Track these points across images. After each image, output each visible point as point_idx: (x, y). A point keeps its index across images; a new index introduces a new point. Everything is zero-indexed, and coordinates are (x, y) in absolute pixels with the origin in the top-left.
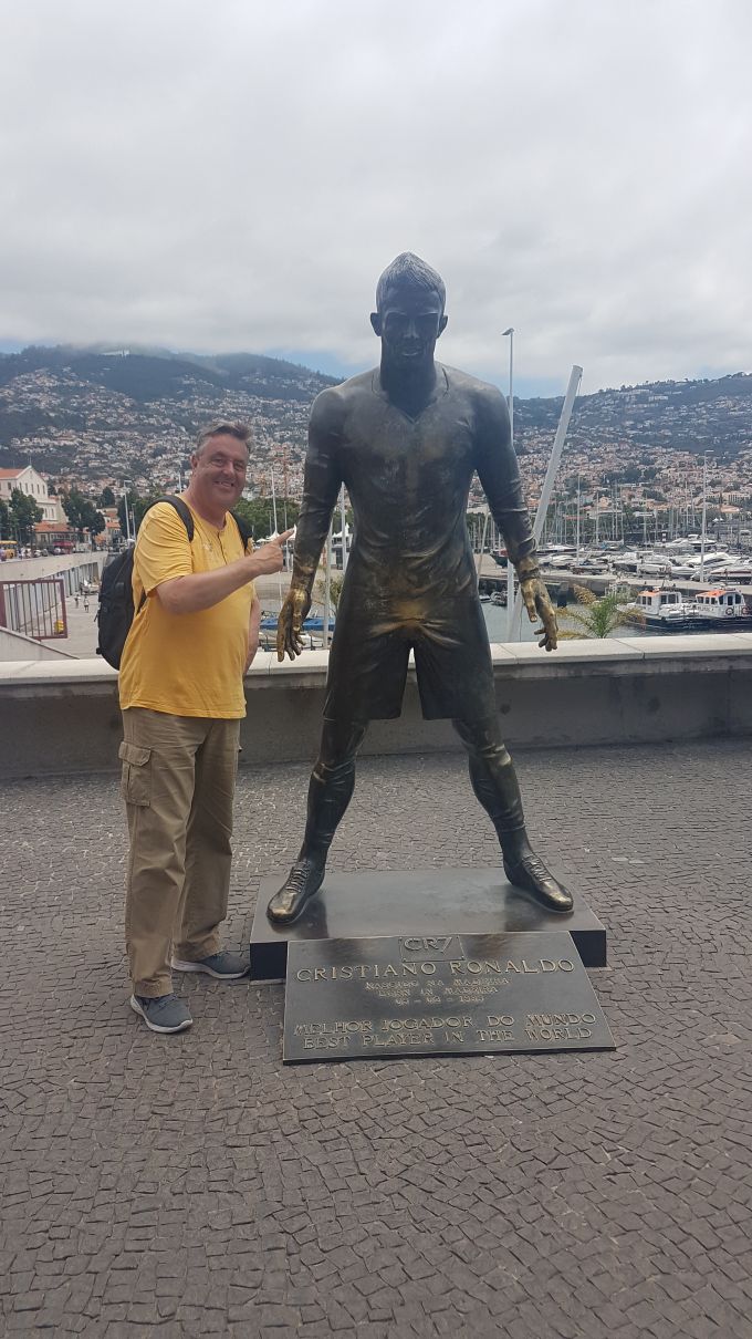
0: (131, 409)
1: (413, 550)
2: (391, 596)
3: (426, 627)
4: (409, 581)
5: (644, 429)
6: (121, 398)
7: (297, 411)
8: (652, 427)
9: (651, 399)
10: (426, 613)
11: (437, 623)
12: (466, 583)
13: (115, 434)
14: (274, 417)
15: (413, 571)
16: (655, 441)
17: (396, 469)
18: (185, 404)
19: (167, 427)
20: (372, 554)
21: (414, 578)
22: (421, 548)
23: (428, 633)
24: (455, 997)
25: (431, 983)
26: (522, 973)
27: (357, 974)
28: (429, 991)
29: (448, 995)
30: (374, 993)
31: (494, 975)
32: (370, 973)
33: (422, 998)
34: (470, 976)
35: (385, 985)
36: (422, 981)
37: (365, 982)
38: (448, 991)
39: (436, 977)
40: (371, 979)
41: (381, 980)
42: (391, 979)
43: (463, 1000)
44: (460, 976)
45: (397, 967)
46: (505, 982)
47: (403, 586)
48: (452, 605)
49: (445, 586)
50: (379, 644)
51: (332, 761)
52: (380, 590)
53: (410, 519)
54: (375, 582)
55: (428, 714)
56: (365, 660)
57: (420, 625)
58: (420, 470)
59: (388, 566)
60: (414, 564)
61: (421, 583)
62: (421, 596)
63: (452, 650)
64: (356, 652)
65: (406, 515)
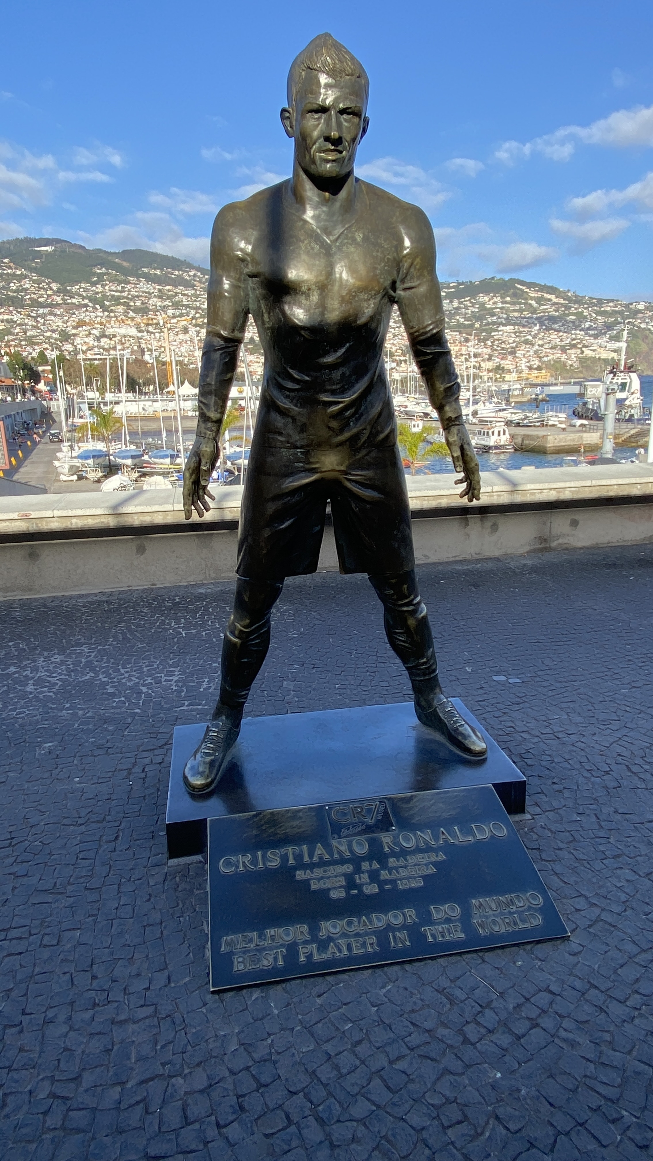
0: (59, 291)
1: (333, 393)
2: (308, 446)
3: (346, 478)
4: (329, 428)
6: (49, 284)
7: (184, 295)
10: (347, 463)
11: (358, 475)
12: (387, 432)
13: (46, 310)
14: (168, 298)
15: (335, 416)
17: (315, 298)
18: (100, 289)
19: (86, 306)
20: (287, 397)
21: (334, 424)
22: (343, 391)
23: (348, 485)
24: (393, 882)
25: (365, 866)
26: (457, 843)
27: (285, 858)
28: (365, 878)
29: (386, 882)
30: (306, 883)
31: (428, 849)
32: (299, 857)
33: (359, 887)
34: (404, 853)
35: (318, 872)
36: (356, 861)
37: (295, 868)
38: (384, 875)
39: (369, 857)
40: (301, 865)
41: (312, 866)
42: (322, 863)
43: (401, 886)
44: (394, 854)
45: (327, 846)
46: (442, 857)
47: (324, 433)
48: (373, 454)
49: (367, 433)
50: (296, 498)
51: (248, 621)
52: (296, 437)
53: (329, 359)
54: (290, 430)
55: (345, 568)
56: (279, 516)
57: (342, 477)
58: (343, 300)
59: (304, 411)
60: (334, 408)
61: (341, 431)
62: (340, 444)
63: (373, 503)
64: (271, 508)
65: (326, 353)
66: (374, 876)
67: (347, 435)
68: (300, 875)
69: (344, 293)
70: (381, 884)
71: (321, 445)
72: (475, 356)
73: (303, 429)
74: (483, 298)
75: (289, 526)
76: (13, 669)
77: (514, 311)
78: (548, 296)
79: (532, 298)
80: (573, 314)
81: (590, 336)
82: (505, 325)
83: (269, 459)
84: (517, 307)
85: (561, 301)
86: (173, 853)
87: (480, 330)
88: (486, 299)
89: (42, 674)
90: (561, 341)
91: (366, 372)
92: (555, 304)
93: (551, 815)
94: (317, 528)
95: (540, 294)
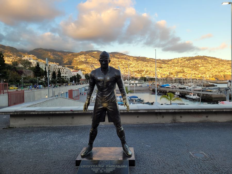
1: (105, 95)
2: (102, 102)
5: (182, 65)
8: (184, 65)
9: (183, 60)
11: (109, 107)
12: (114, 100)
15: (105, 98)
16: (184, 67)
17: (102, 82)
20: (99, 95)
21: (105, 99)
22: (107, 95)
23: (108, 108)
24: (105, 171)
25: (102, 169)
26: (118, 167)
27: (91, 167)
28: (101, 170)
29: (104, 171)
30: (92, 170)
31: (113, 168)
32: (93, 167)
33: (100, 171)
34: (109, 168)
35: (95, 169)
36: (101, 168)
37: (92, 168)
38: (104, 170)
39: (103, 168)
40: (93, 168)
41: (94, 168)
42: (96, 168)
43: (106, 172)
44: (107, 168)
45: (98, 166)
46: (114, 169)
47: (104, 101)
48: (112, 104)
49: (110, 101)
50: (100, 110)
51: (93, 129)
52: (100, 101)
53: (105, 90)
54: (100, 100)
55: (109, 121)
56: (98, 112)
57: (107, 107)
58: (106, 83)
59: (101, 97)
60: (106, 97)
61: (107, 100)
62: (106, 102)
63: (112, 111)
64: (97, 111)
65: (104, 90)
66: (103, 170)
67: (107, 101)
68: (92, 169)
69: (106, 82)
70: (103, 171)
71: (104, 102)
72: (195, 74)
73: (101, 100)
74: (196, 60)
75: (99, 114)
76: (64, 138)
77: (204, 63)
78: (214, 60)
79: (209, 60)
80: (221, 64)
81: (226, 69)
82: (202, 67)
83: (97, 104)
84: (205, 62)
85: (217, 61)
86: (76, 166)
87: (196, 68)
88: (197, 61)
89: (68, 139)
90: (218, 70)
91: (110, 92)
92: (216, 61)
93: (139, 167)
94: (104, 115)
95: (211, 59)
